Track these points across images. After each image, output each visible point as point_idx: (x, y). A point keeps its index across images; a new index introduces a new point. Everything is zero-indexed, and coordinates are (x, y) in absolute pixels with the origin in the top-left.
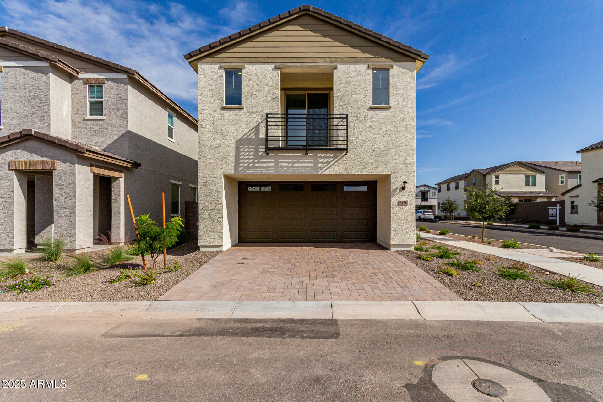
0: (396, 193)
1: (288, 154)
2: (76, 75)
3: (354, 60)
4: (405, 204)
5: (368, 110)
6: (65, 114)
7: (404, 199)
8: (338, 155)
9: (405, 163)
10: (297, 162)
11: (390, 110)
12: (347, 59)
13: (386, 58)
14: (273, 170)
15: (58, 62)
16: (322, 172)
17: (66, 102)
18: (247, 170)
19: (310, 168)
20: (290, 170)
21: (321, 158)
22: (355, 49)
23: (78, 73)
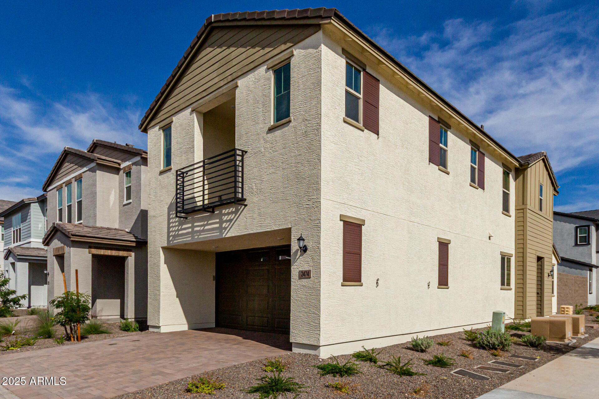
0: (297, 257)
1: (200, 216)
2: (118, 166)
3: (252, 66)
4: (307, 276)
5: (267, 133)
6: (112, 203)
7: (306, 268)
8: (239, 208)
9: (307, 206)
10: (207, 225)
11: (291, 124)
12: (247, 67)
13: (285, 43)
14: (190, 237)
15: (98, 160)
16: (225, 235)
17: (113, 193)
18: (175, 240)
19: (216, 230)
20: (203, 235)
21: (225, 214)
22: (255, 48)
23: (119, 164)
